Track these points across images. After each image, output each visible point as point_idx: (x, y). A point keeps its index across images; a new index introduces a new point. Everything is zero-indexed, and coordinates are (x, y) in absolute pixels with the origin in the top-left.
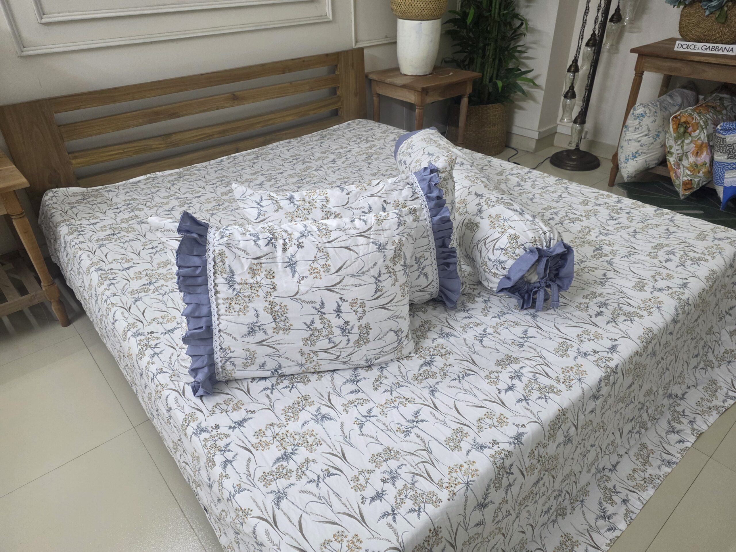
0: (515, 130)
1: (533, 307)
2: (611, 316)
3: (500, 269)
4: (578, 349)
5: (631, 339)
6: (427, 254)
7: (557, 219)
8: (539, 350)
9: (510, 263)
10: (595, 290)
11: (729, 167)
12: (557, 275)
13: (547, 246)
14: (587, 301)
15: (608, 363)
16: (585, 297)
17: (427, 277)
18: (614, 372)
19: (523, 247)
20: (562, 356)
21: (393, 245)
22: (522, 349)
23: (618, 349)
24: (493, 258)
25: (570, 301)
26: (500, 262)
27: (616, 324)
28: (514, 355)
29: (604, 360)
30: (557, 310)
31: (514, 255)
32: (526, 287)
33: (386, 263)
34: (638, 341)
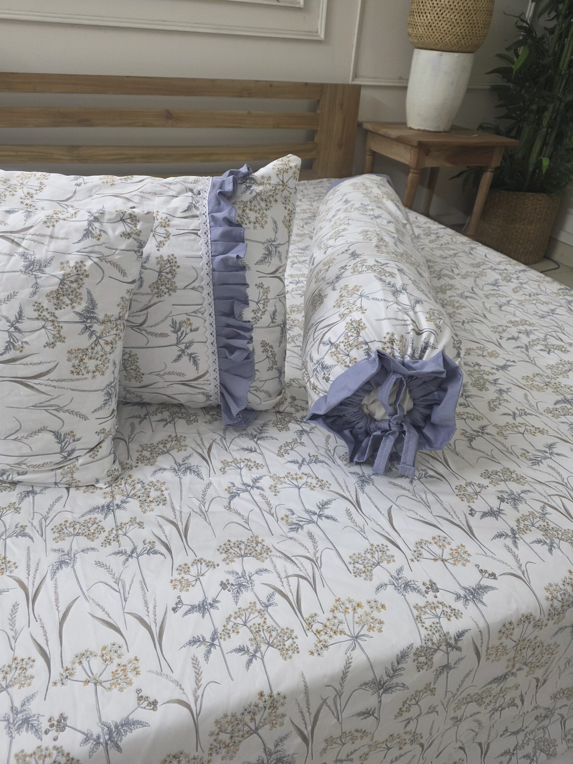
0: (563, 237)
1: (370, 462)
2: (514, 525)
3: (320, 378)
4: (400, 571)
5: (528, 584)
6: (196, 322)
7: (524, 340)
8: (320, 547)
9: (338, 371)
10: (512, 467)
12: (427, 418)
13: (412, 356)
14: (485, 482)
15: (444, 621)
16: (487, 475)
17: (195, 363)
18: (449, 645)
19: (365, 347)
20: (357, 574)
21: (63, 269)
22: (292, 534)
23: (486, 597)
24: (316, 357)
25: (453, 473)
26: (324, 367)
27: (515, 543)
28: (269, 542)
29: (439, 611)
30: (416, 482)
31: (347, 360)
32: (362, 424)
33: (36, 298)
34: (542, 594)
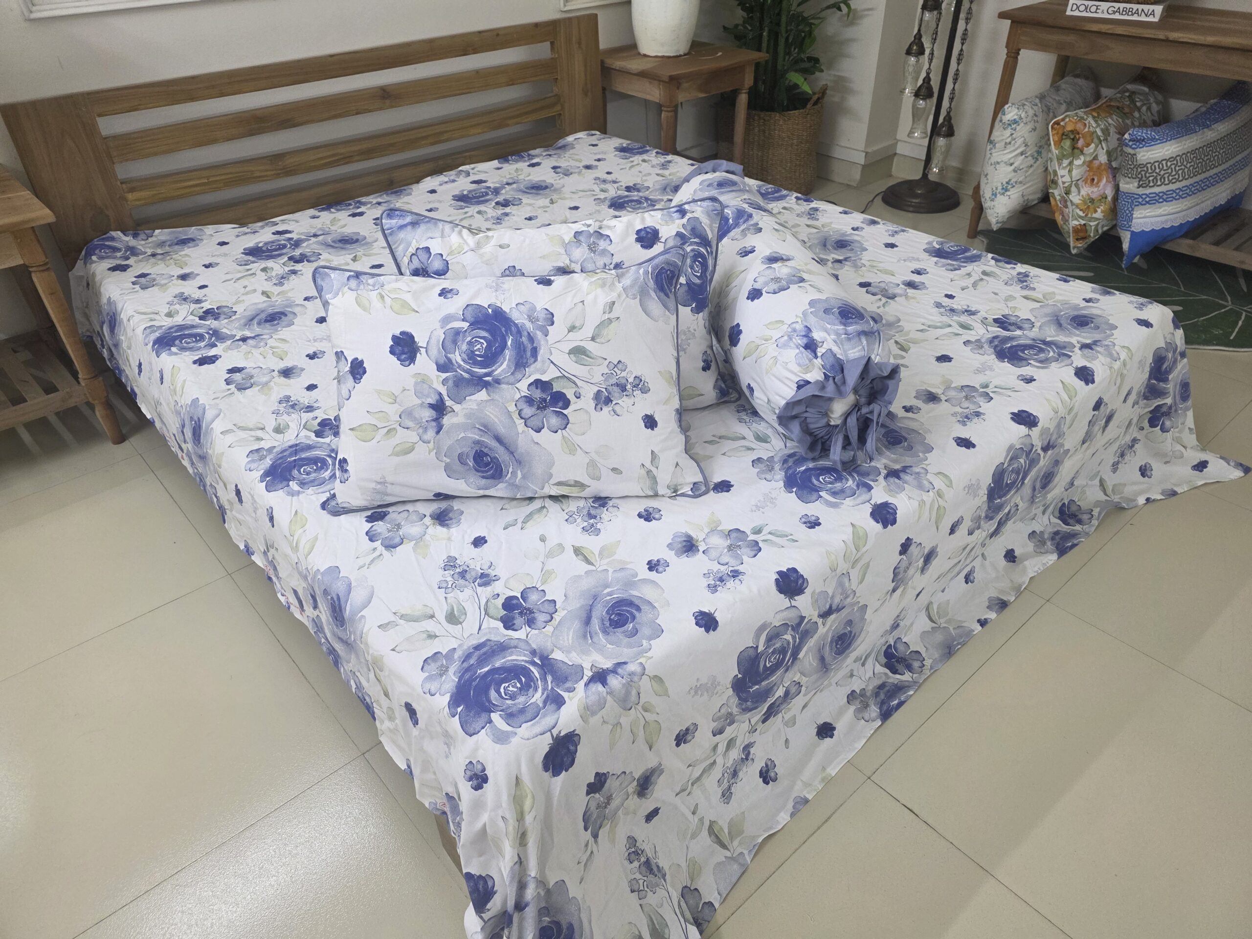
11: (1140, 200)
